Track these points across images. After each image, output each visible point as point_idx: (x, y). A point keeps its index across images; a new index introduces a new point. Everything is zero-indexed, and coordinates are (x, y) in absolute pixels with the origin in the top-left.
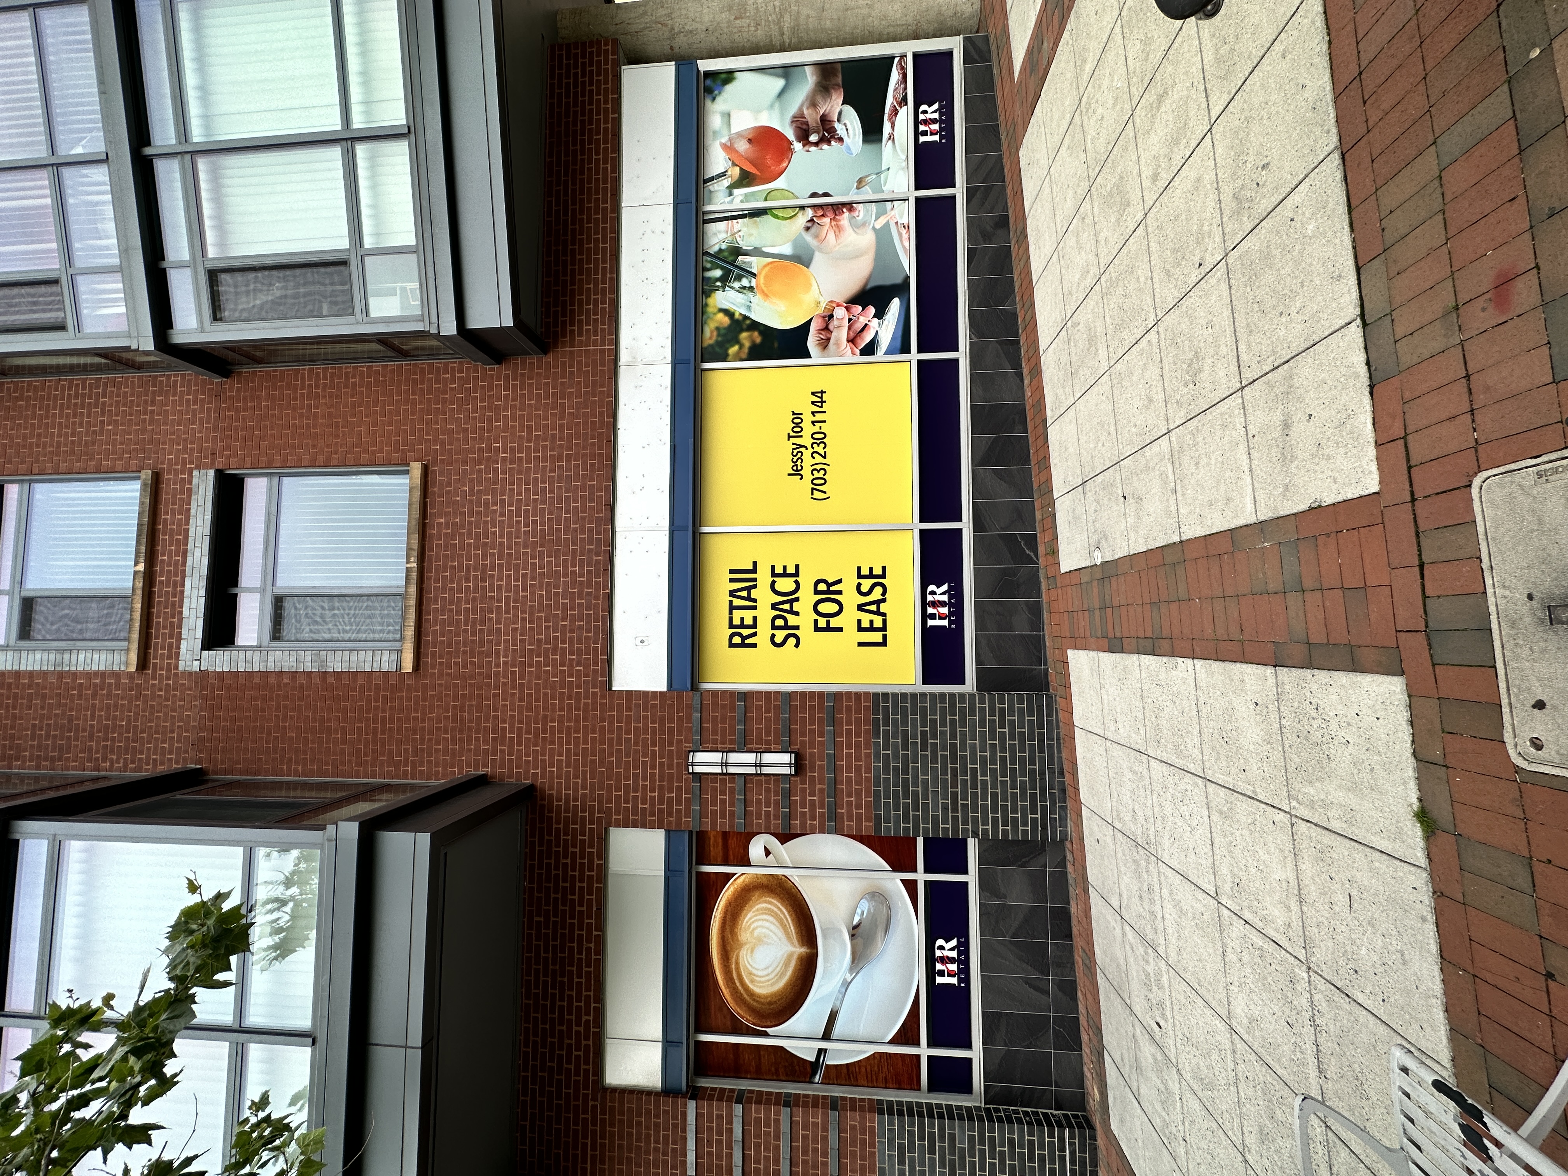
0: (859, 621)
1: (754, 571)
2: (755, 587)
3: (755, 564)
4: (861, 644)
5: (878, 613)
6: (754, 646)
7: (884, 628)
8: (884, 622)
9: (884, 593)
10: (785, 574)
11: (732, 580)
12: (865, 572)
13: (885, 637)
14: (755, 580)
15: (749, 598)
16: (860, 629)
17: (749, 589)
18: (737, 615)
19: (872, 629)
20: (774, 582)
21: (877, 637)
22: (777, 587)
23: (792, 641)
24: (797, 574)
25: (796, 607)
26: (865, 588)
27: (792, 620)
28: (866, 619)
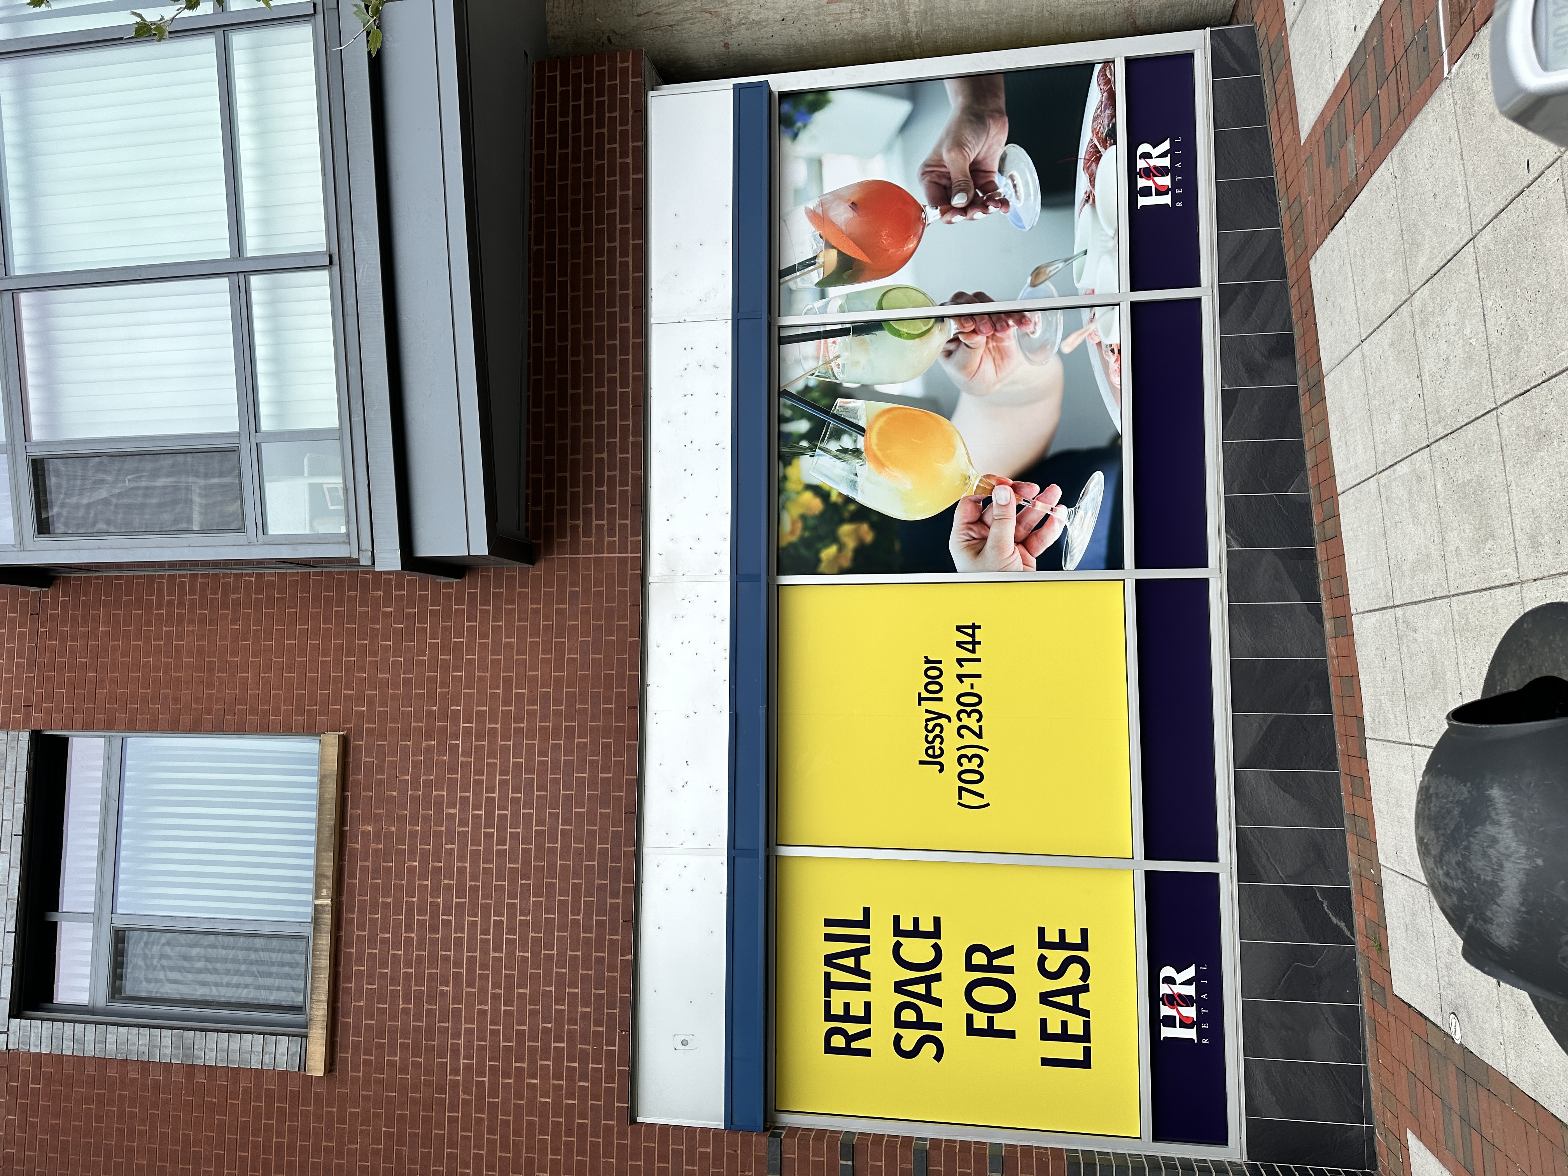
0: (1044, 1022)
1: (865, 923)
2: (866, 951)
3: (866, 911)
4: (1046, 1062)
5: (1075, 1009)
6: (867, 1053)
7: (1086, 1037)
8: (1087, 1025)
9: (1085, 976)
10: (916, 933)
11: (828, 938)
12: (1052, 936)
13: (1087, 1051)
14: (866, 939)
15: (857, 970)
16: (1045, 1036)
17: (857, 954)
18: (838, 998)
19: (1064, 1036)
20: (897, 946)
21: (1075, 1051)
22: (904, 953)
23: (930, 1049)
24: (936, 934)
25: (937, 990)
26: (1052, 965)
27: (930, 1013)
28: (1055, 1019)
